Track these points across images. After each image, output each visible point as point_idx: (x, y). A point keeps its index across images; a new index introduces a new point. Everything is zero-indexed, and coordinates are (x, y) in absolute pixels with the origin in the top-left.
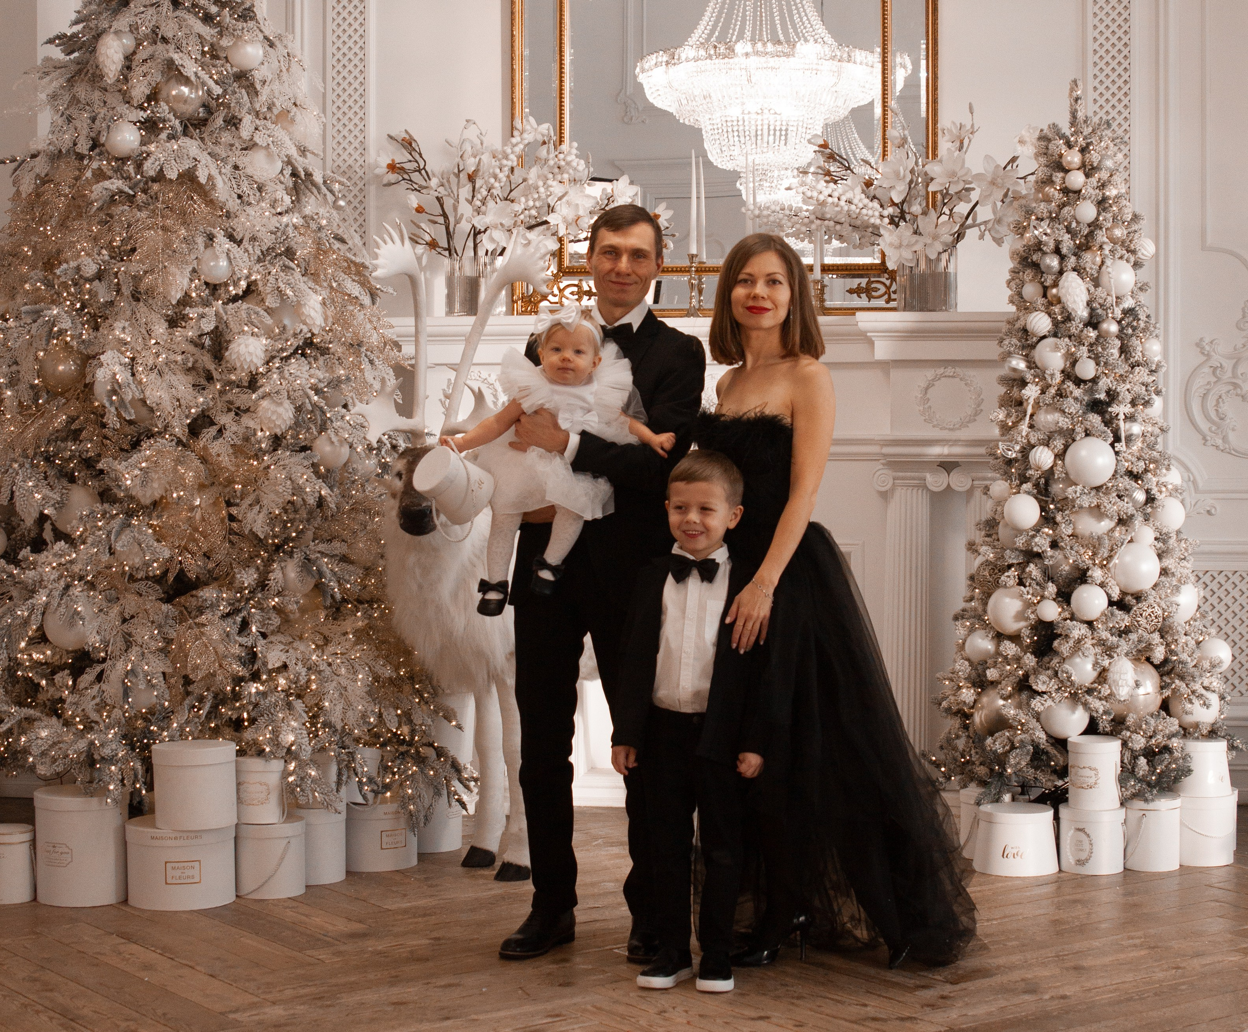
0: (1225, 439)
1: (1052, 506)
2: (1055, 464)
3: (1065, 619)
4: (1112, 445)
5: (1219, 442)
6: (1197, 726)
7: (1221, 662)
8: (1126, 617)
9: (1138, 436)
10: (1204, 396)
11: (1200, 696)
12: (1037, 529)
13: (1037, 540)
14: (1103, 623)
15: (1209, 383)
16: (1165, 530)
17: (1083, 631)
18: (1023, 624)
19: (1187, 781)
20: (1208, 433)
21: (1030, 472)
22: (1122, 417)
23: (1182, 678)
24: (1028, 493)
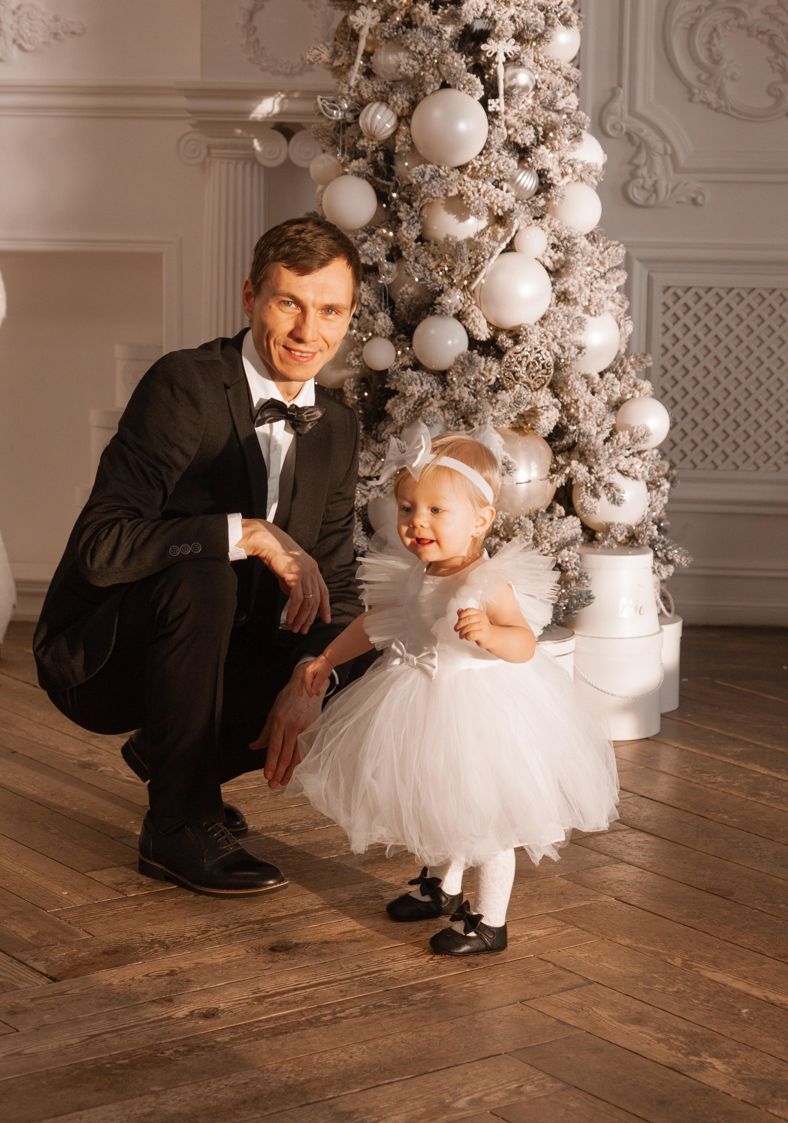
0: (720, 92)
1: (394, 195)
2: (396, 132)
3: (404, 368)
4: (484, 102)
5: (712, 97)
6: (607, 529)
7: (647, 434)
8: (495, 366)
9: (525, 89)
10: (692, 29)
11: (609, 486)
12: (370, 229)
13: (365, 246)
14: (460, 375)
15: (699, 9)
16: (565, 234)
17: (426, 387)
18: (345, 373)
19: (587, 612)
20: (694, 83)
21: (362, 142)
22: (501, 59)
23: (583, 458)
24: (359, 174)
